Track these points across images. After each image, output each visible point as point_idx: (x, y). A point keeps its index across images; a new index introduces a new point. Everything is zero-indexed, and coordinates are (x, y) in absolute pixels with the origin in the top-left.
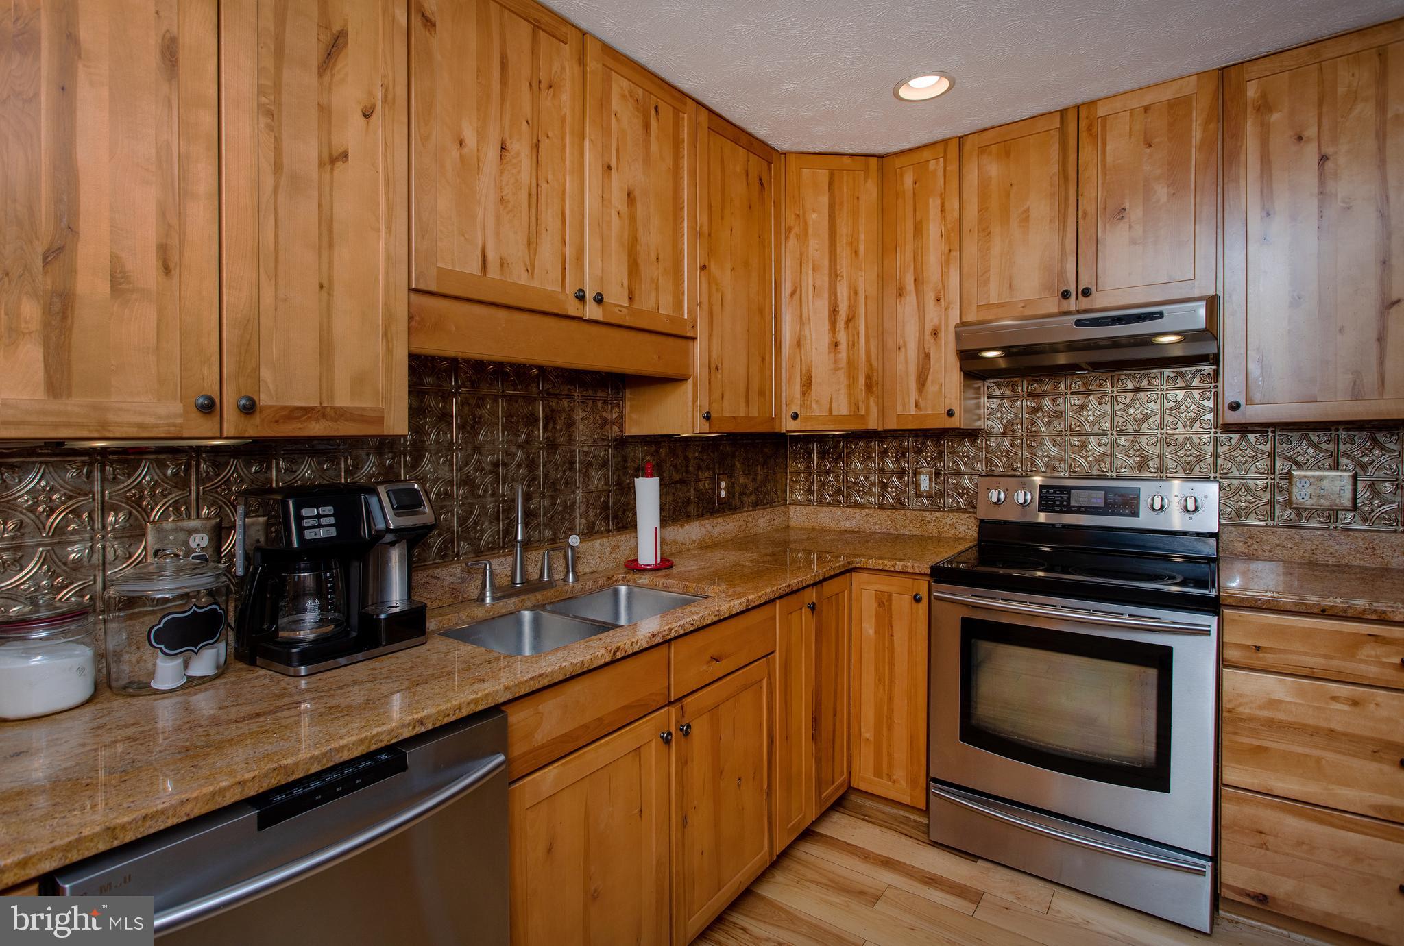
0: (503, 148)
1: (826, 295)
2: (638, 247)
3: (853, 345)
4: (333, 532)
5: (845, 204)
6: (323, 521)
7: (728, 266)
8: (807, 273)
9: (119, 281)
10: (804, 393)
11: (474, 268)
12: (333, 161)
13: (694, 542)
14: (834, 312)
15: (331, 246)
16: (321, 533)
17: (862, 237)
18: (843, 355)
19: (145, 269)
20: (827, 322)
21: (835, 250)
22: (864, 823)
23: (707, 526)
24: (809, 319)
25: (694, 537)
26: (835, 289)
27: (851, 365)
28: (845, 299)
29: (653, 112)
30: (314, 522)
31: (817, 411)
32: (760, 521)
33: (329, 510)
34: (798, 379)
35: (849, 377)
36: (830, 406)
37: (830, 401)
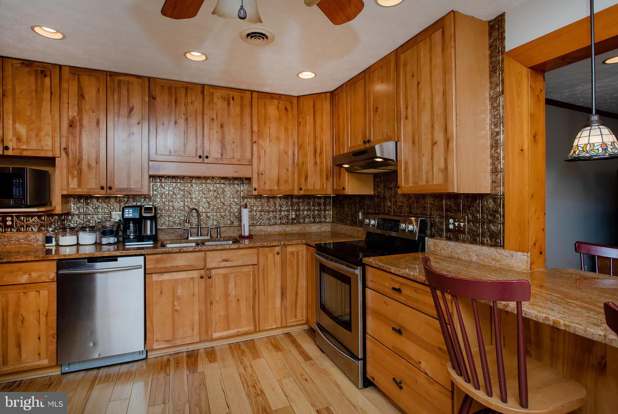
0: (176, 122)
1: (312, 145)
2: (225, 140)
3: (321, 163)
5: (319, 111)
6: (130, 213)
7: (268, 140)
8: (306, 138)
9: (89, 166)
10: (305, 181)
13: (276, 232)
14: (315, 151)
17: (324, 122)
18: (318, 168)
19: (93, 163)
20: (313, 155)
21: (316, 128)
22: (308, 336)
23: (283, 227)
24: (307, 154)
25: (276, 230)
26: (316, 143)
27: (321, 170)
28: (319, 146)
29: (231, 100)
30: (128, 213)
31: (310, 187)
32: (312, 227)
33: (131, 211)
34: (303, 176)
35: (320, 175)
36: (314, 186)
37: (314, 184)
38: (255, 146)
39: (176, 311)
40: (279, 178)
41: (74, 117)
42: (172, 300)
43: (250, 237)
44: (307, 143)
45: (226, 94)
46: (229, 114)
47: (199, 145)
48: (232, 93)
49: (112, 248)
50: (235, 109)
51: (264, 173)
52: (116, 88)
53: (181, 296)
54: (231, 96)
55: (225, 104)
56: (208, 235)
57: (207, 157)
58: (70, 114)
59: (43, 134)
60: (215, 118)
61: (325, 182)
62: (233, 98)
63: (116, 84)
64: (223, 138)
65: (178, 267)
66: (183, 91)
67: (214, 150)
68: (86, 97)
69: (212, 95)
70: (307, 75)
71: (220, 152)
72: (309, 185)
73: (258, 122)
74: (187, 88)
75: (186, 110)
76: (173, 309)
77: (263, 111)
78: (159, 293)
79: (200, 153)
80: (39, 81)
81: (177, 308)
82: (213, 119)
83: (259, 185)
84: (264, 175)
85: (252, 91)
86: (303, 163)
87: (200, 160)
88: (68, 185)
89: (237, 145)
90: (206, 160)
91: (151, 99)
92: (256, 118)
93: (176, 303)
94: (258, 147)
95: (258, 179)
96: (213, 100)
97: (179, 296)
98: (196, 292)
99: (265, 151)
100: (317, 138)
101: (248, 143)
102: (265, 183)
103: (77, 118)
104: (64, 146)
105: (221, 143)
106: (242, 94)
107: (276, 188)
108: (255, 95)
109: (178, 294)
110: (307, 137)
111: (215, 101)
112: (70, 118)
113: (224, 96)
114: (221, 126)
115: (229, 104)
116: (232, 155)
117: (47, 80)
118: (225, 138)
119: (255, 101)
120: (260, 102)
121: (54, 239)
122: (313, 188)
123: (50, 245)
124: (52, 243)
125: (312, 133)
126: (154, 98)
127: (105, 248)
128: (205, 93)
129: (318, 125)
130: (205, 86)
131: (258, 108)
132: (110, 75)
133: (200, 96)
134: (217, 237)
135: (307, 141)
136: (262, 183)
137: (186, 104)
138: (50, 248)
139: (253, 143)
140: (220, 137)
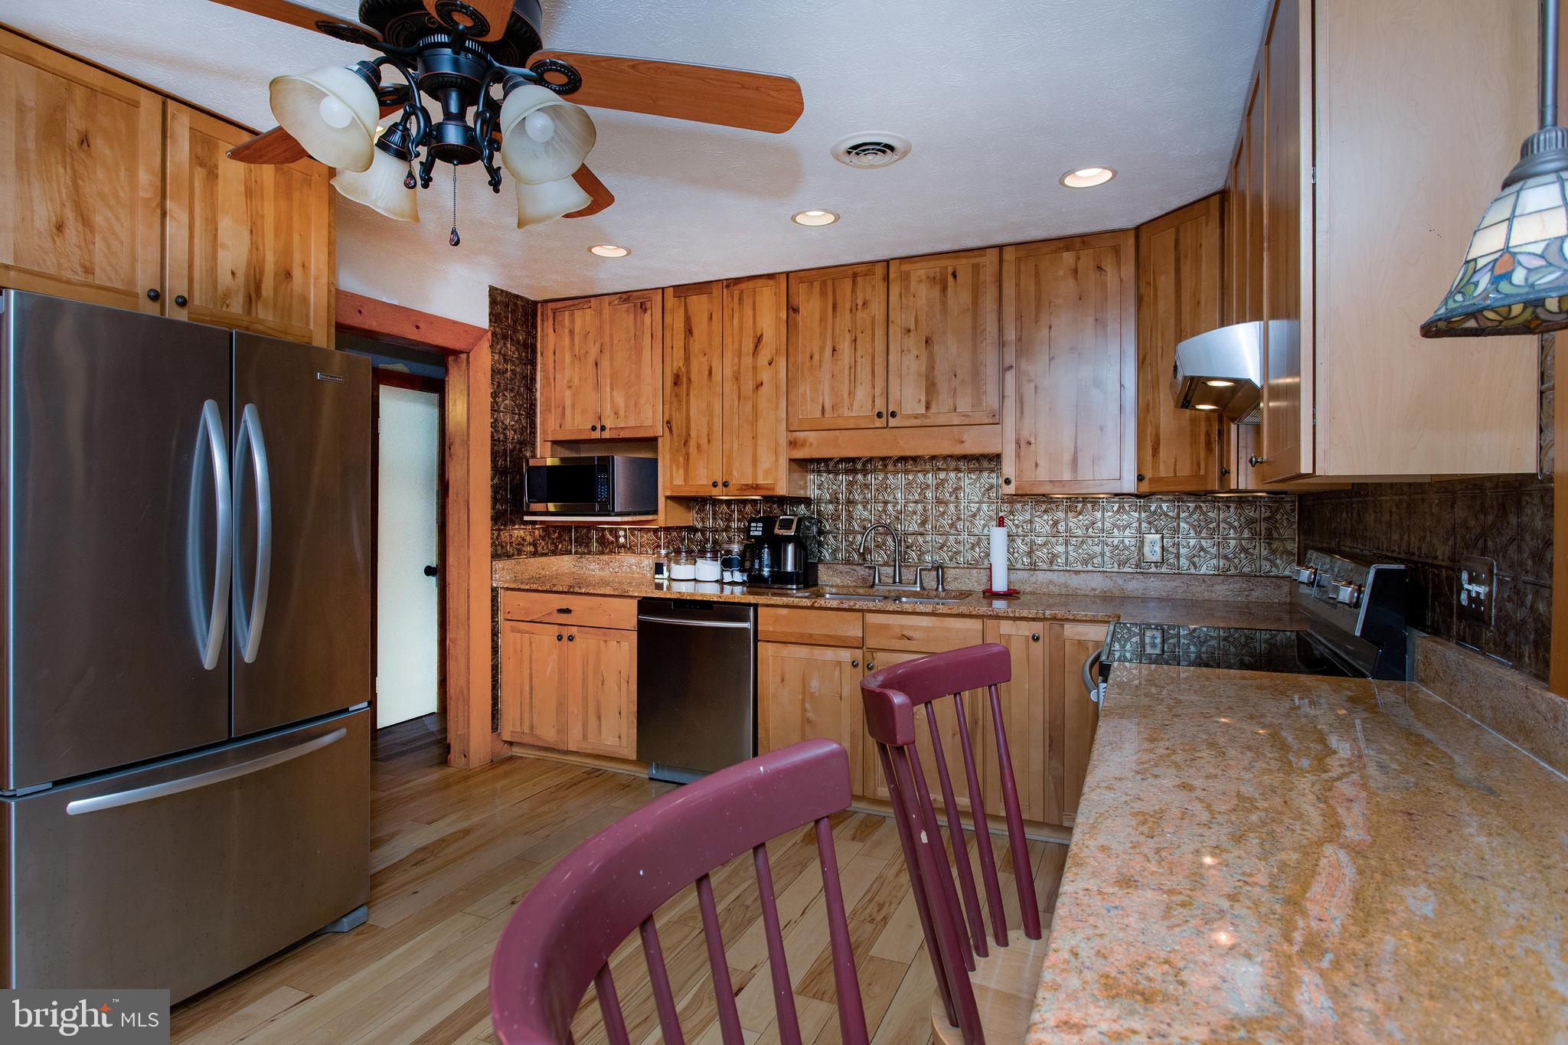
0: (834, 350)
2: (936, 372)
4: (760, 533)
5: (1189, 255)
7: (1046, 357)
10: (1153, 456)
11: (818, 414)
12: (757, 387)
15: (756, 420)
16: (756, 533)
17: (1203, 286)
19: (704, 441)
24: (1158, 380)
29: (950, 279)
31: (1163, 471)
33: (761, 525)
35: (1191, 438)
36: (1175, 469)
37: (1176, 462)
38: (1010, 377)
39: (809, 722)
40: (1076, 452)
41: (680, 368)
42: (800, 697)
43: (1010, 595)
44: (1160, 351)
45: (938, 269)
46: (945, 310)
47: (878, 390)
48: (949, 264)
49: (738, 589)
50: (960, 297)
51: (1033, 441)
52: (736, 306)
53: (817, 694)
54: (950, 270)
55: (936, 292)
56: (915, 583)
57: (893, 415)
58: (675, 365)
59: (642, 401)
60: (912, 327)
61: (1202, 455)
62: (954, 275)
63: (736, 299)
64: (931, 368)
65: (811, 635)
66: (847, 284)
67: (909, 399)
68: (695, 331)
69: (905, 277)
70: (1090, 177)
71: (923, 400)
72: (1162, 467)
73: (1019, 317)
74: (855, 276)
75: (854, 321)
76: (803, 716)
77: (1033, 288)
78: (779, 679)
79: (880, 406)
80: (638, 317)
81: (810, 715)
82: (909, 331)
83: (1020, 472)
84: (1033, 446)
85: (1001, 247)
86: (1148, 405)
87: (879, 423)
88: (671, 481)
89: (963, 380)
90: (893, 422)
91: (791, 311)
92: (1013, 309)
93: (808, 706)
94: (1018, 378)
95: (1018, 455)
96: (907, 288)
97: (814, 693)
98: (846, 692)
99: (1036, 388)
100: (1184, 334)
101: (991, 371)
102: (1037, 465)
103: (683, 369)
104: (667, 418)
105: (927, 379)
106: (977, 260)
107: (1067, 476)
108: (1009, 255)
109: (813, 690)
110: (1159, 335)
111: (912, 290)
112: (675, 372)
113: (932, 276)
114: (927, 342)
115: (944, 289)
116: (951, 404)
117: (647, 317)
118: (936, 367)
119: (1009, 269)
120: (1023, 267)
121: (665, 568)
122: (1172, 475)
123: (660, 576)
124: (662, 573)
125: (1172, 322)
126: (796, 310)
127: (728, 589)
128: (892, 276)
129: (1186, 296)
130: (891, 262)
131: (1017, 285)
132: (728, 286)
133: (881, 287)
134: (937, 589)
135: (1160, 345)
136: (1028, 465)
137: (853, 310)
138: (660, 581)
139: (1004, 369)
140: (924, 368)
